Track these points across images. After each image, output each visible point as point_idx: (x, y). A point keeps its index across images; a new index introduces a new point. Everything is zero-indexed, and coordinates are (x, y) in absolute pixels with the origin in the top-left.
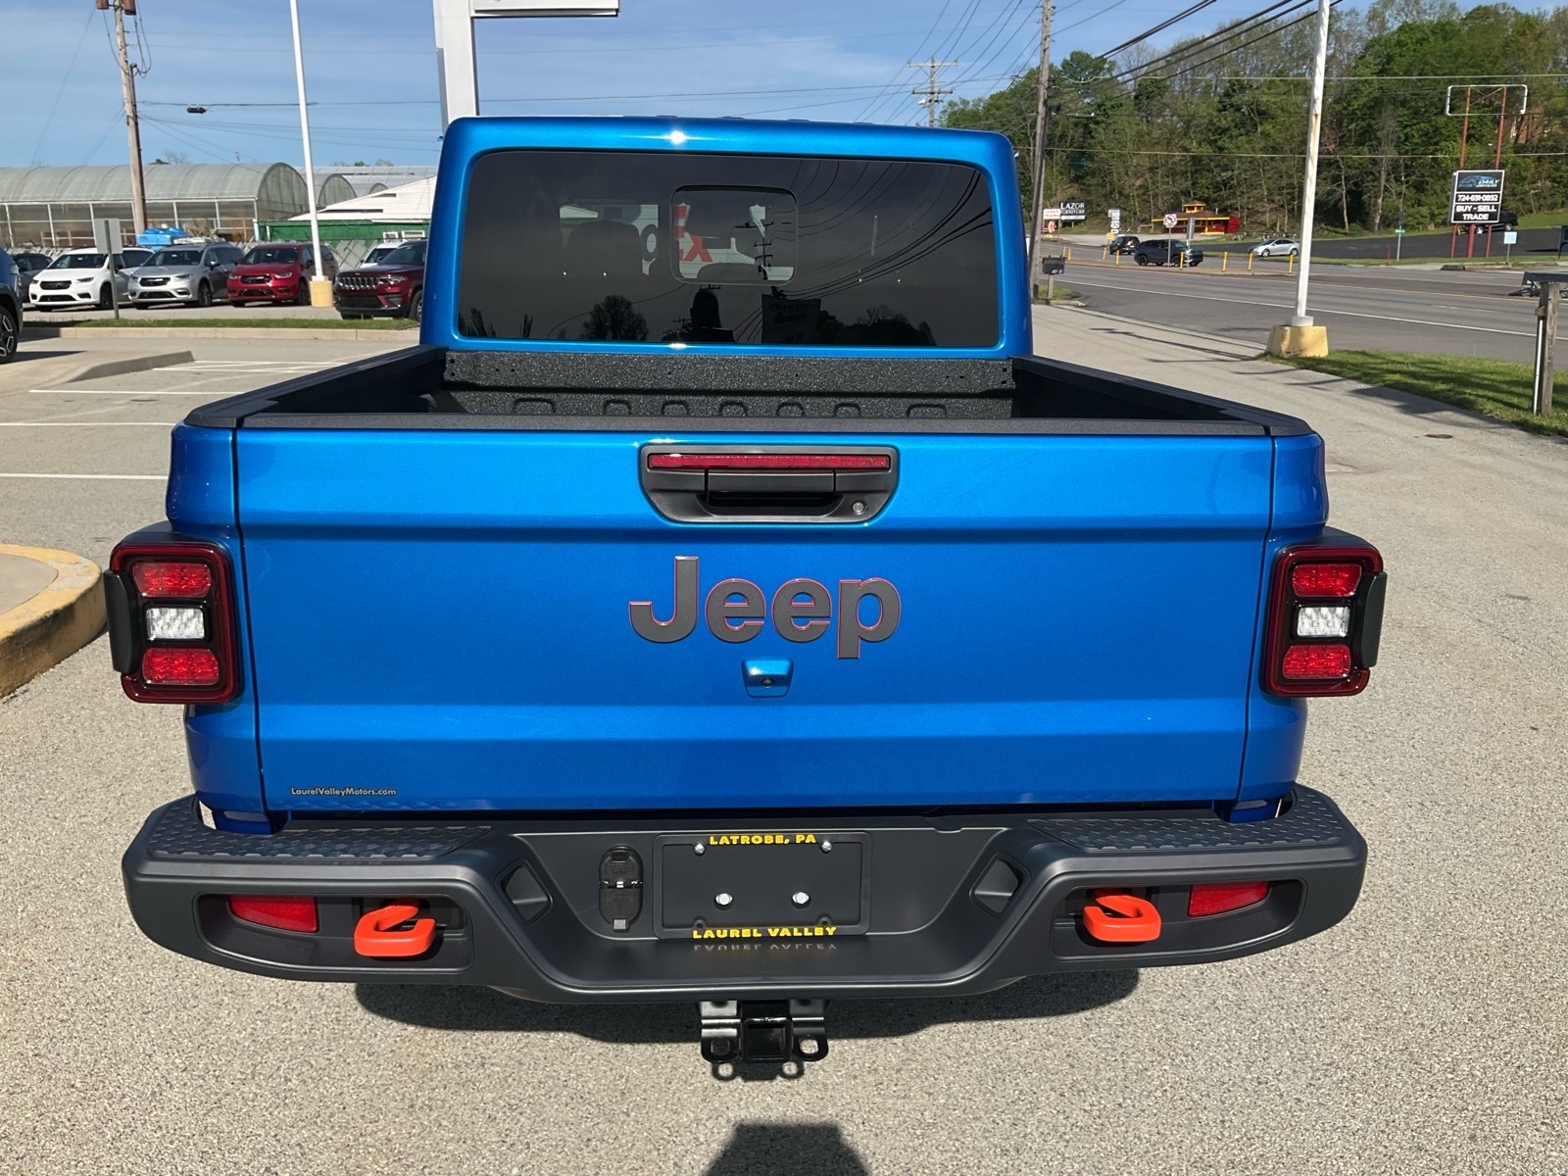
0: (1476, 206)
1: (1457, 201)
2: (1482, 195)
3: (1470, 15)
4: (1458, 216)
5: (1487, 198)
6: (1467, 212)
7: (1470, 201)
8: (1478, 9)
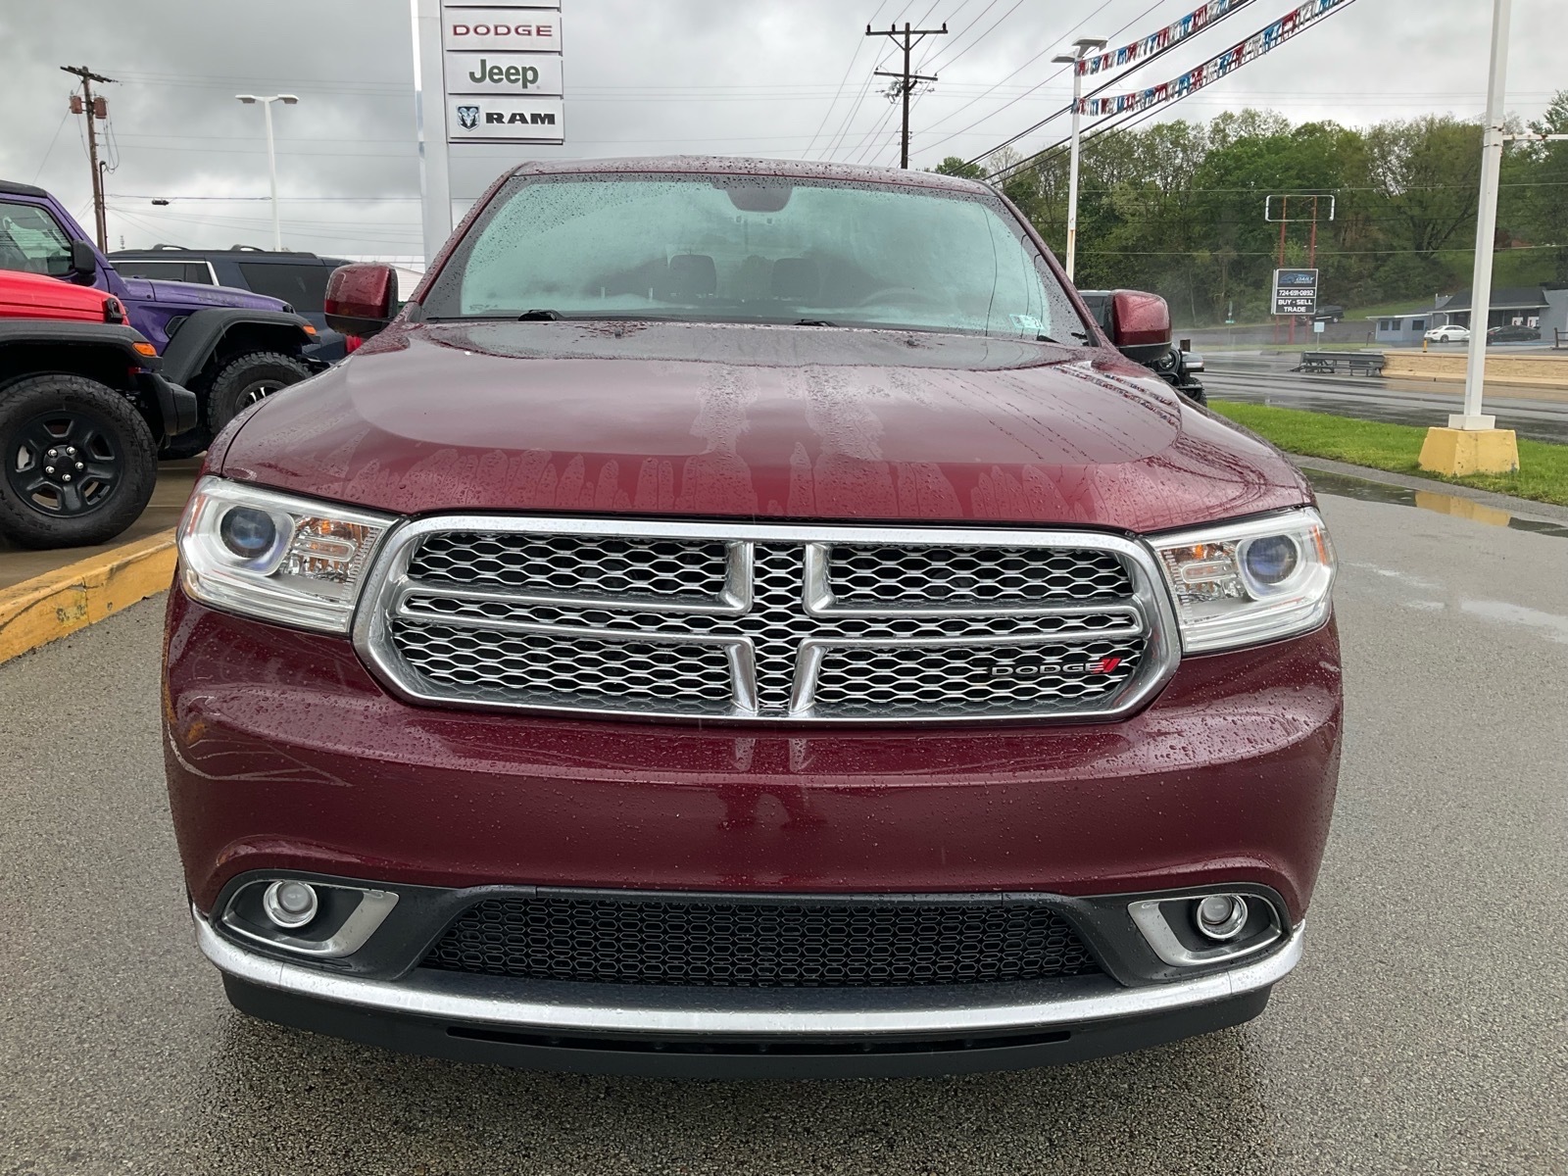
0: (1295, 300)
1: (1278, 295)
2: (1299, 290)
3: (1299, 132)
4: (1280, 308)
5: (1304, 293)
6: (1287, 305)
7: (1289, 295)
8: (1306, 125)
